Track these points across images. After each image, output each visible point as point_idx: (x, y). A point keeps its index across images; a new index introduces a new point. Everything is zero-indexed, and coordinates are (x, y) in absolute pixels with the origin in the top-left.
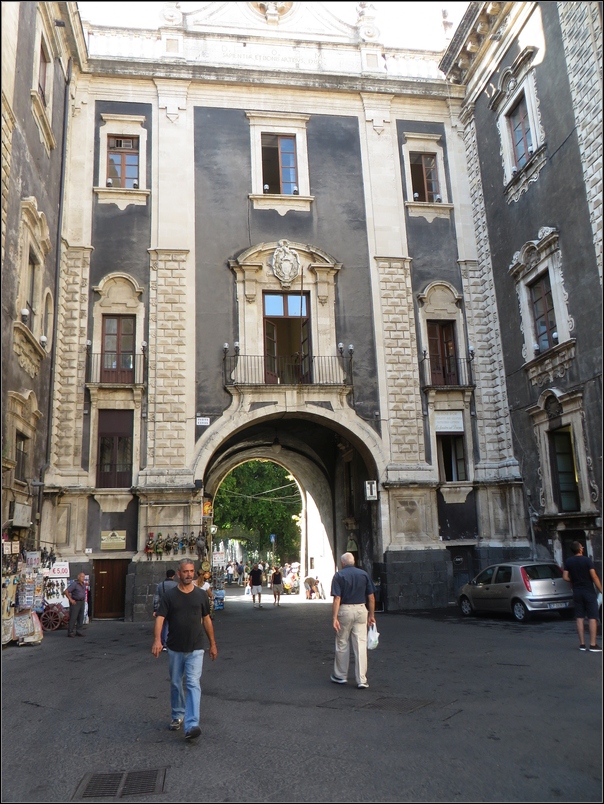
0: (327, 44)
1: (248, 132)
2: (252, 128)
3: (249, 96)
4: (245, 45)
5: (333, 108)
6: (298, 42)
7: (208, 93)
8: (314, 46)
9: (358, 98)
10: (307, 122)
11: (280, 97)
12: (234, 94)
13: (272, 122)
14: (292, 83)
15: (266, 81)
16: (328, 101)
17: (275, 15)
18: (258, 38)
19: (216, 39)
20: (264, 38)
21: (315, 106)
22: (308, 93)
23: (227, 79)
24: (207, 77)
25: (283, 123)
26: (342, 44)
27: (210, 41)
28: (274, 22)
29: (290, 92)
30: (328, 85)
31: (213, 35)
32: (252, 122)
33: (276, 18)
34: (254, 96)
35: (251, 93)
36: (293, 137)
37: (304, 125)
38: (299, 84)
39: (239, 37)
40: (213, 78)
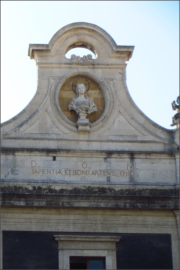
0: (140, 153)
1: (56, 257)
2: (60, 253)
3: (58, 217)
4: (54, 159)
5: (145, 225)
6: (110, 153)
7: (17, 215)
8: (126, 157)
9: (171, 214)
10: (117, 243)
11: (89, 217)
12: (42, 216)
13: (80, 246)
14: (102, 205)
15: (76, 205)
16: (140, 218)
17: (86, 125)
18: (68, 151)
19: (26, 154)
20: (74, 151)
21: (125, 225)
22: (118, 213)
23: (36, 204)
24: (17, 203)
25: (92, 245)
26: (156, 153)
27: (20, 157)
28: (85, 131)
29: (100, 212)
30: (139, 205)
31: (22, 150)
32: (60, 246)
33: (88, 128)
34: (63, 217)
35: (60, 214)
36: (103, 259)
37: (114, 246)
38: (110, 205)
39: (48, 151)
40: (22, 203)
